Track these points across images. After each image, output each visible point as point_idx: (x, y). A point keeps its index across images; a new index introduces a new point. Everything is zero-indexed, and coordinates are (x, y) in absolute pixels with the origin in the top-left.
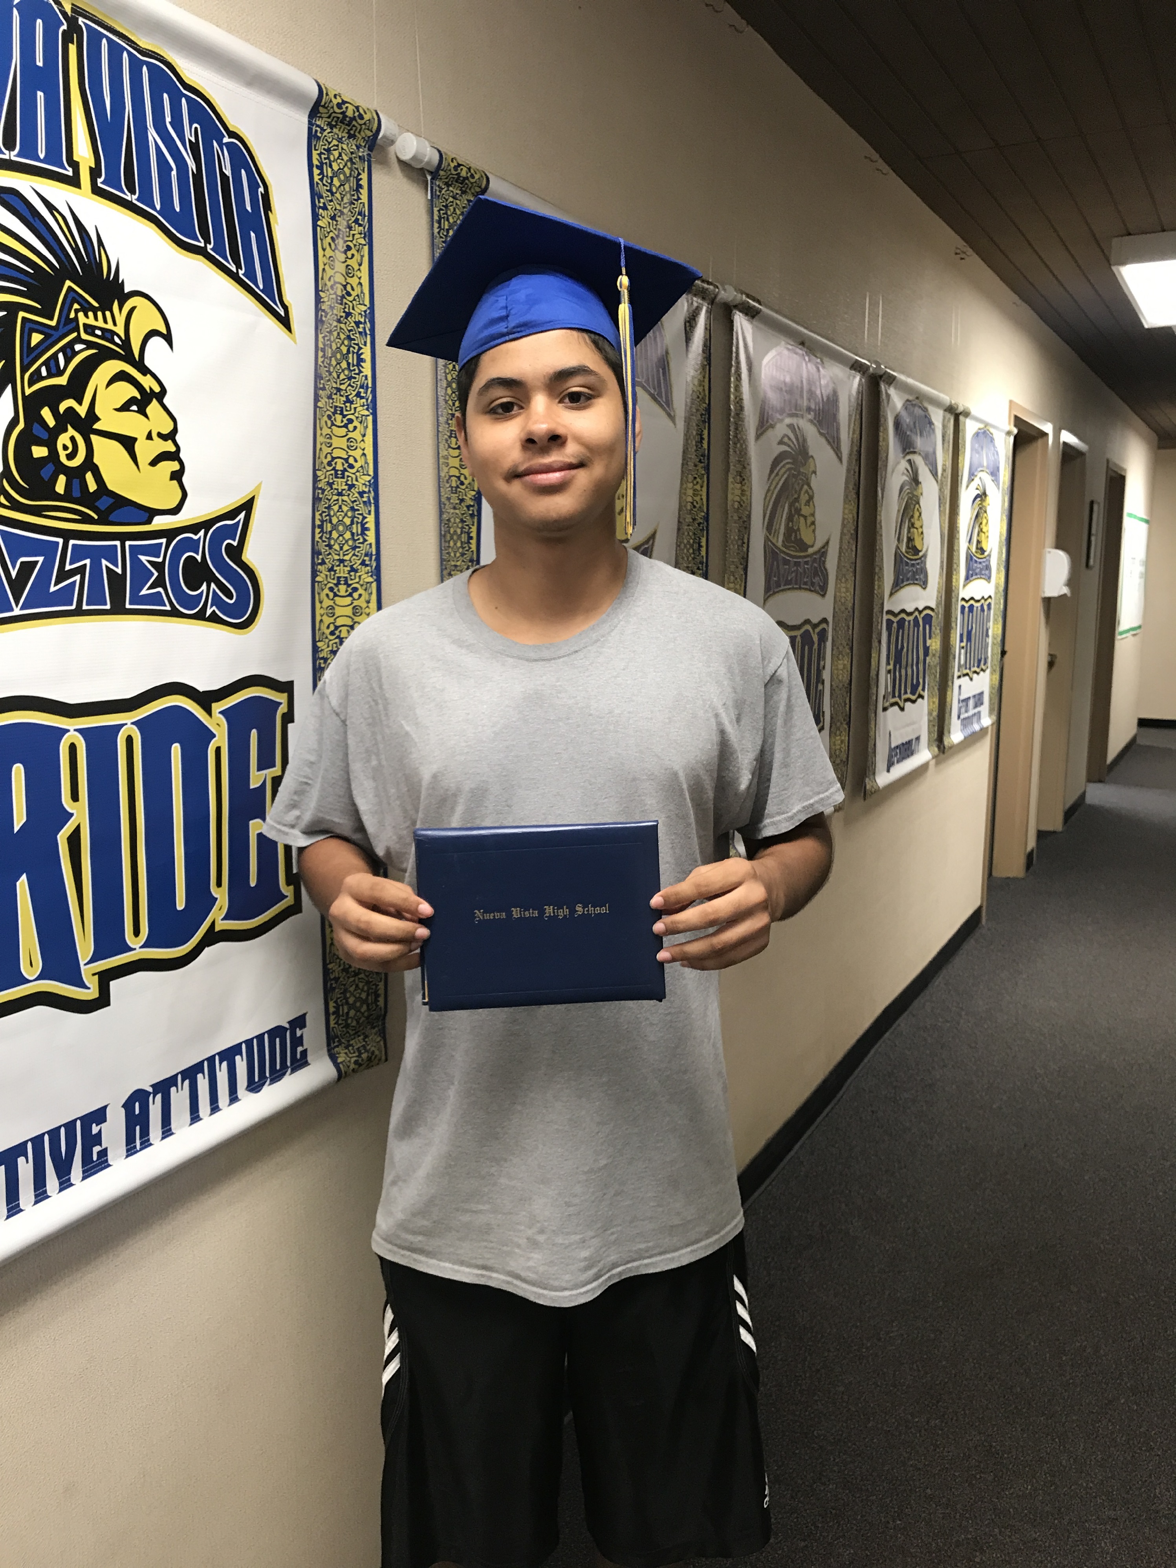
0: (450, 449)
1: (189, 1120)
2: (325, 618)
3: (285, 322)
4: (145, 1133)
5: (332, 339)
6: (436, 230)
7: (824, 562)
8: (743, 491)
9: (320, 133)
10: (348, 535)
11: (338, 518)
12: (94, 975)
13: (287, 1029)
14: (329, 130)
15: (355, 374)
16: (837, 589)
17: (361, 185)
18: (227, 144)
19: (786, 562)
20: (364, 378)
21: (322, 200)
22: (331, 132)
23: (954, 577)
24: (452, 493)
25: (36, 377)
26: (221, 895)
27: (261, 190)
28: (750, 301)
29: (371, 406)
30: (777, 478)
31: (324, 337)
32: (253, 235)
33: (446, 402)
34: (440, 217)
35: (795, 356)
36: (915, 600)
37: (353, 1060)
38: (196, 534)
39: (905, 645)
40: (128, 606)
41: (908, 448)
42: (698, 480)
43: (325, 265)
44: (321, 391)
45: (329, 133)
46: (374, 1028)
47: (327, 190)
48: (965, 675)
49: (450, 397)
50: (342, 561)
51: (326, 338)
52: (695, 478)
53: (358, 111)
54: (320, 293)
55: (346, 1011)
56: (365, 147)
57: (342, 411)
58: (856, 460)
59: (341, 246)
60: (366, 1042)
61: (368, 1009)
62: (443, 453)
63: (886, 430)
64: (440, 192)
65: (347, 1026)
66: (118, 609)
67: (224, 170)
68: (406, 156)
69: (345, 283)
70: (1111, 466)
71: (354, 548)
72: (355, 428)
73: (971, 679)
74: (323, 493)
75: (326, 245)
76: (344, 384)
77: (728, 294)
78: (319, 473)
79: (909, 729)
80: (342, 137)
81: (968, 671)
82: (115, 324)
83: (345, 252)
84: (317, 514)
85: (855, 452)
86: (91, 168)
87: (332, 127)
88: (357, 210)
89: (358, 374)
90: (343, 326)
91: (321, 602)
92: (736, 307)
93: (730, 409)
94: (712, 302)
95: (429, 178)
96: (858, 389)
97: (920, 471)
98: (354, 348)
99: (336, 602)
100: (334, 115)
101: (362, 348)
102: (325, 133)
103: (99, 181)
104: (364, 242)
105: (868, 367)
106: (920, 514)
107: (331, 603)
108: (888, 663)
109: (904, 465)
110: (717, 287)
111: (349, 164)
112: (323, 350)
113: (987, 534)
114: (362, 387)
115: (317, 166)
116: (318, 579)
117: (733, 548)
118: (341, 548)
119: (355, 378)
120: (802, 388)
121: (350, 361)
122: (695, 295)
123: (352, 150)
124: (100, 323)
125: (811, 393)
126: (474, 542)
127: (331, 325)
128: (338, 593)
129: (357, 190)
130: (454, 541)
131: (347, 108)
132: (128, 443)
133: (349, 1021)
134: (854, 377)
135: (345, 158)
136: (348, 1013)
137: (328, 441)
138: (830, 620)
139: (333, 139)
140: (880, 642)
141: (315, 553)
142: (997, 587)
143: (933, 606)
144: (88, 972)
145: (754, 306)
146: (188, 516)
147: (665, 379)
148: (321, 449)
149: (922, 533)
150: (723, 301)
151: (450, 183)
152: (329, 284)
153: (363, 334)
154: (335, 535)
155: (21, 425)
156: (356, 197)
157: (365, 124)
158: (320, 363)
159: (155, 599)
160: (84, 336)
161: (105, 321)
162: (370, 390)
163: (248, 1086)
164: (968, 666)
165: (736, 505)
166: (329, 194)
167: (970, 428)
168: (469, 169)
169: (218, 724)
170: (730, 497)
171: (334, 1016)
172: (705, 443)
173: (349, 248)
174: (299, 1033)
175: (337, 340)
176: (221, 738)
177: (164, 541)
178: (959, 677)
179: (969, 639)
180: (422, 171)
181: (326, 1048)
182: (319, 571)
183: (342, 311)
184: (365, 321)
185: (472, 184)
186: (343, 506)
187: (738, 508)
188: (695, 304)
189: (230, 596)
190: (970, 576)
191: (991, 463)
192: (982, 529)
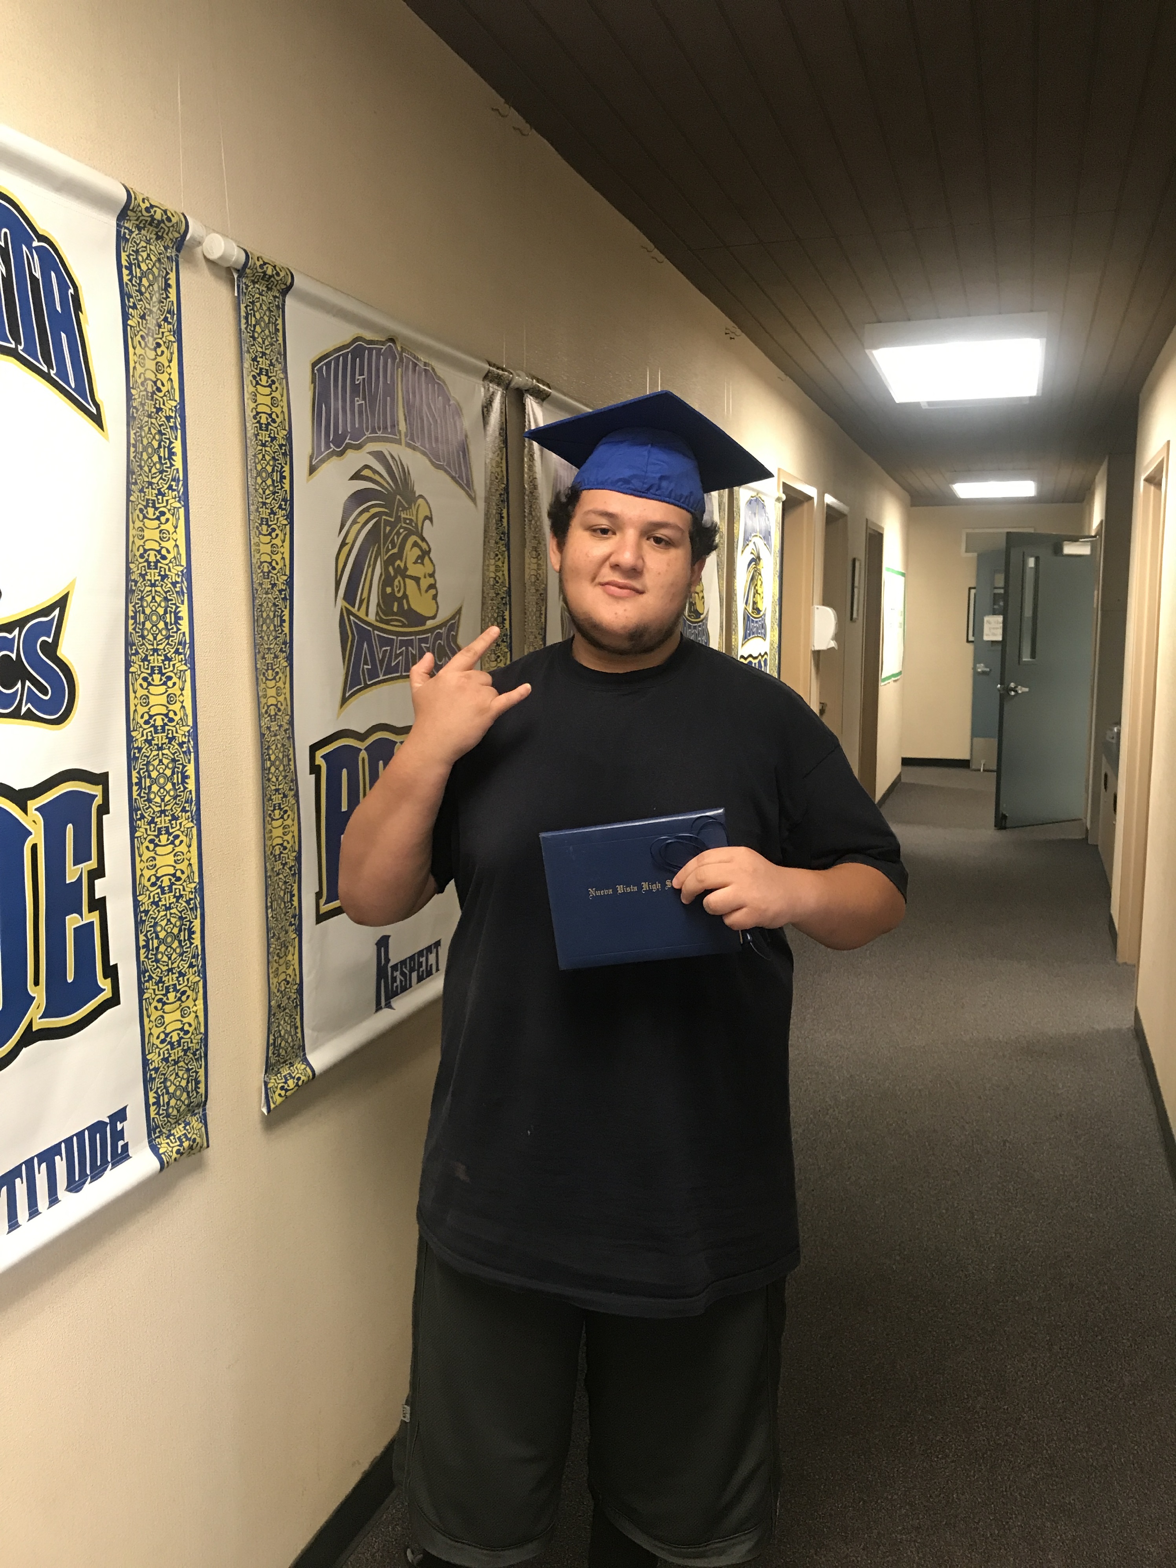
0: (261, 536)
1: (8, 1228)
2: (139, 708)
3: (97, 419)
5: (143, 434)
6: (243, 326)
8: (539, 565)
9: (129, 235)
10: (161, 625)
11: (151, 608)
13: (107, 1124)
14: (137, 232)
15: (167, 467)
17: (169, 284)
18: (36, 248)
20: (175, 471)
21: (131, 300)
22: (139, 234)
23: (733, 634)
24: (265, 578)
26: (39, 994)
27: (71, 291)
28: (541, 386)
29: (182, 498)
31: (135, 434)
32: (63, 335)
33: (256, 490)
34: (247, 314)
37: (175, 1149)
38: (10, 633)
42: (499, 556)
43: (135, 363)
44: (133, 486)
45: (137, 235)
46: (195, 1115)
47: (136, 291)
49: (260, 486)
50: (155, 650)
51: (138, 434)
52: (496, 555)
53: (166, 214)
54: (131, 390)
55: (166, 1100)
56: (173, 247)
57: (154, 503)
59: (151, 343)
60: (187, 1130)
61: (189, 1097)
62: (255, 540)
64: (247, 289)
65: (168, 1116)
67: (34, 273)
68: (214, 255)
69: (155, 380)
70: (870, 524)
71: (168, 638)
72: (168, 520)
74: (135, 585)
75: (136, 343)
76: (155, 477)
77: (520, 380)
78: (132, 566)
80: (150, 239)
83: (155, 350)
84: (130, 606)
87: (139, 229)
88: (166, 308)
89: (170, 468)
90: (154, 421)
91: (135, 692)
92: (527, 391)
93: (524, 488)
94: (507, 387)
95: (236, 276)
98: (165, 442)
99: (151, 691)
101: (173, 443)
102: (134, 235)
104: (173, 339)
107: (145, 692)
110: (511, 373)
111: (157, 264)
112: (135, 446)
113: (761, 595)
114: (173, 480)
115: (126, 266)
116: (132, 669)
117: (532, 618)
118: (155, 638)
119: (167, 472)
121: (162, 455)
122: (491, 381)
123: (160, 251)
126: (286, 625)
127: (142, 421)
128: (152, 682)
129: (166, 290)
130: (267, 625)
131: (155, 212)
133: (170, 1110)
135: (154, 259)
136: (168, 1103)
137: (140, 533)
139: (141, 240)
141: (129, 644)
142: (772, 645)
145: (545, 390)
147: (465, 462)
148: (133, 542)
149: (703, 597)
150: (516, 386)
151: (256, 280)
152: (139, 381)
153: (174, 428)
154: (148, 625)
157: (173, 226)
158: (132, 458)
162: (181, 483)
163: (67, 1187)
165: (533, 579)
166: (138, 293)
167: (744, 496)
168: (274, 267)
169: (34, 821)
170: (527, 571)
171: (155, 1107)
172: (505, 520)
173: (158, 345)
174: (119, 1126)
175: (148, 435)
176: (37, 836)
180: (229, 270)
181: (147, 1140)
182: (133, 662)
183: (153, 406)
184: (176, 416)
185: (277, 281)
186: (156, 597)
187: (535, 582)
188: (491, 390)
189: (45, 693)
190: (748, 635)
191: (763, 529)
192: (757, 591)
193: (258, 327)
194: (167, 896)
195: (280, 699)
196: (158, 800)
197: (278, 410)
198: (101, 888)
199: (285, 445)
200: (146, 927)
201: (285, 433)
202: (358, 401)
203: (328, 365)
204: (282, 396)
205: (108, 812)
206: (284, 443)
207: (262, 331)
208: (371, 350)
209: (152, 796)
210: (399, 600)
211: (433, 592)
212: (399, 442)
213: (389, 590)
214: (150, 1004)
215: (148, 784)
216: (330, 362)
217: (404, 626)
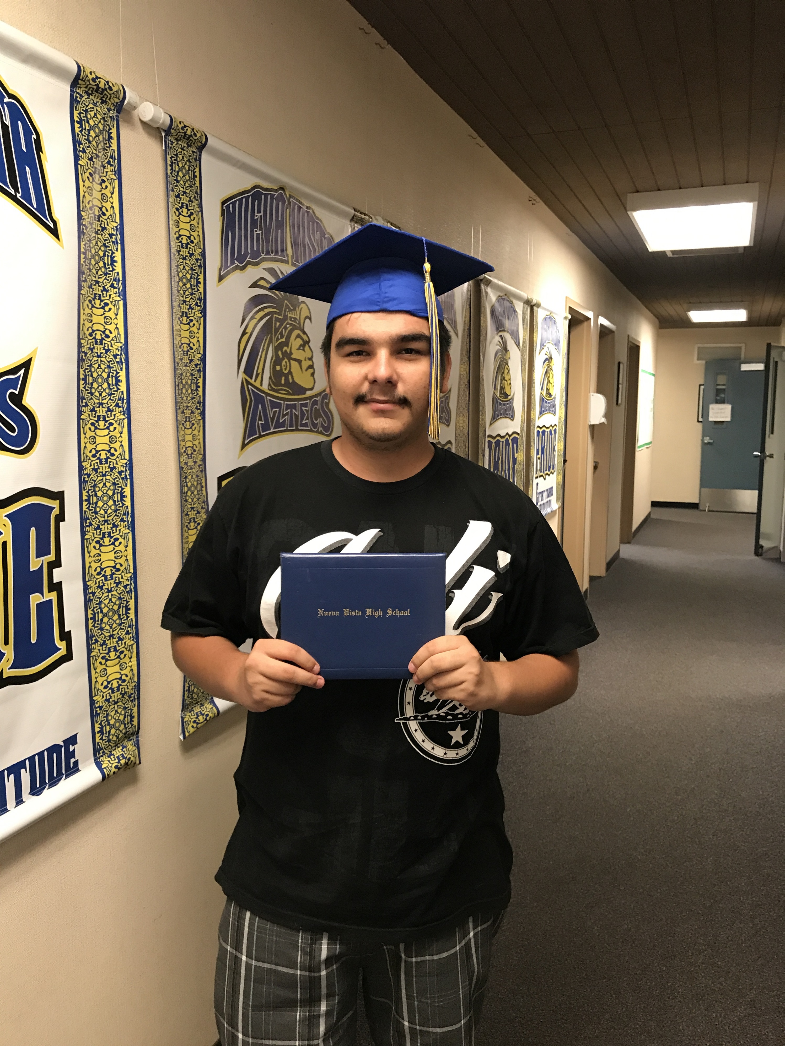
0: (181, 325)
2: (88, 445)
3: (55, 232)
5: (91, 245)
6: (169, 172)
7: (448, 403)
9: (80, 98)
10: (105, 385)
11: (98, 373)
13: (62, 746)
15: (109, 271)
16: (457, 421)
17: (112, 137)
18: (7, 103)
20: (116, 274)
21: (81, 146)
22: (88, 98)
23: (532, 412)
24: (184, 355)
26: (9, 651)
27: (34, 136)
29: (122, 293)
31: (85, 245)
32: (28, 169)
33: (179, 291)
34: (172, 163)
36: (507, 427)
37: (114, 765)
39: (500, 457)
41: (500, 327)
43: (85, 193)
44: (83, 283)
45: (86, 99)
46: (130, 740)
47: (85, 139)
48: (540, 476)
49: (181, 288)
50: (101, 404)
51: (87, 245)
53: (108, 84)
54: (82, 212)
55: (108, 730)
56: (114, 110)
57: (100, 297)
58: (467, 335)
59: (97, 179)
60: (124, 751)
61: (125, 728)
62: (177, 327)
63: (485, 315)
64: (172, 145)
65: (109, 741)
67: (5, 121)
68: (147, 118)
69: (101, 206)
70: (630, 339)
71: (110, 395)
72: (110, 309)
73: (545, 479)
74: (85, 356)
75: (85, 178)
76: (101, 278)
78: (82, 341)
80: (97, 102)
81: (542, 474)
83: (101, 184)
84: (81, 371)
85: (466, 330)
87: (89, 94)
88: (109, 154)
89: (112, 271)
90: (100, 236)
91: (85, 434)
95: (163, 134)
96: (468, 288)
97: (508, 343)
98: (109, 252)
99: (97, 434)
101: (114, 253)
102: (84, 99)
104: (114, 178)
106: (509, 371)
107: (93, 434)
109: (497, 338)
110: (371, 218)
111: (102, 121)
112: (85, 253)
113: (553, 384)
114: (115, 280)
115: (77, 122)
116: (82, 417)
118: (100, 395)
119: (109, 274)
121: (106, 262)
122: (356, 223)
123: (104, 112)
126: (201, 390)
127: (90, 236)
128: (98, 427)
129: (109, 140)
130: (186, 389)
131: (100, 82)
133: (111, 737)
135: (99, 117)
136: (110, 731)
137: (89, 318)
138: (453, 441)
139: (89, 103)
140: (484, 456)
141: (80, 398)
142: (560, 419)
143: (519, 432)
148: (84, 324)
149: (510, 384)
151: (179, 139)
152: (88, 206)
153: (115, 243)
154: (95, 385)
156: (108, 145)
157: (113, 93)
158: (82, 262)
162: (121, 282)
163: (31, 792)
164: (542, 471)
166: (87, 142)
167: (540, 314)
168: (193, 129)
169: (4, 525)
171: (100, 734)
173: (103, 181)
174: (71, 748)
175: (96, 247)
176: (7, 535)
178: (537, 478)
179: (543, 453)
180: (158, 129)
181: (93, 758)
182: (83, 412)
183: (99, 226)
184: (116, 233)
185: (195, 140)
186: (101, 365)
189: (13, 430)
190: (542, 412)
191: (555, 338)
192: (549, 381)
193: (180, 173)
194: (109, 582)
195: (195, 443)
196: (102, 512)
197: (195, 234)
198: (58, 575)
199: (200, 260)
200: (94, 604)
201: (200, 251)
202: (256, 231)
203: (234, 204)
204: (198, 224)
205: (64, 520)
206: (200, 258)
207: (184, 176)
208: (266, 195)
209: (98, 509)
210: (286, 376)
211: (311, 371)
212: (286, 262)
213: (278, 368)
214: (96, 660)
215: (95, 501)
216: (236, 201)
217: (289, 394)
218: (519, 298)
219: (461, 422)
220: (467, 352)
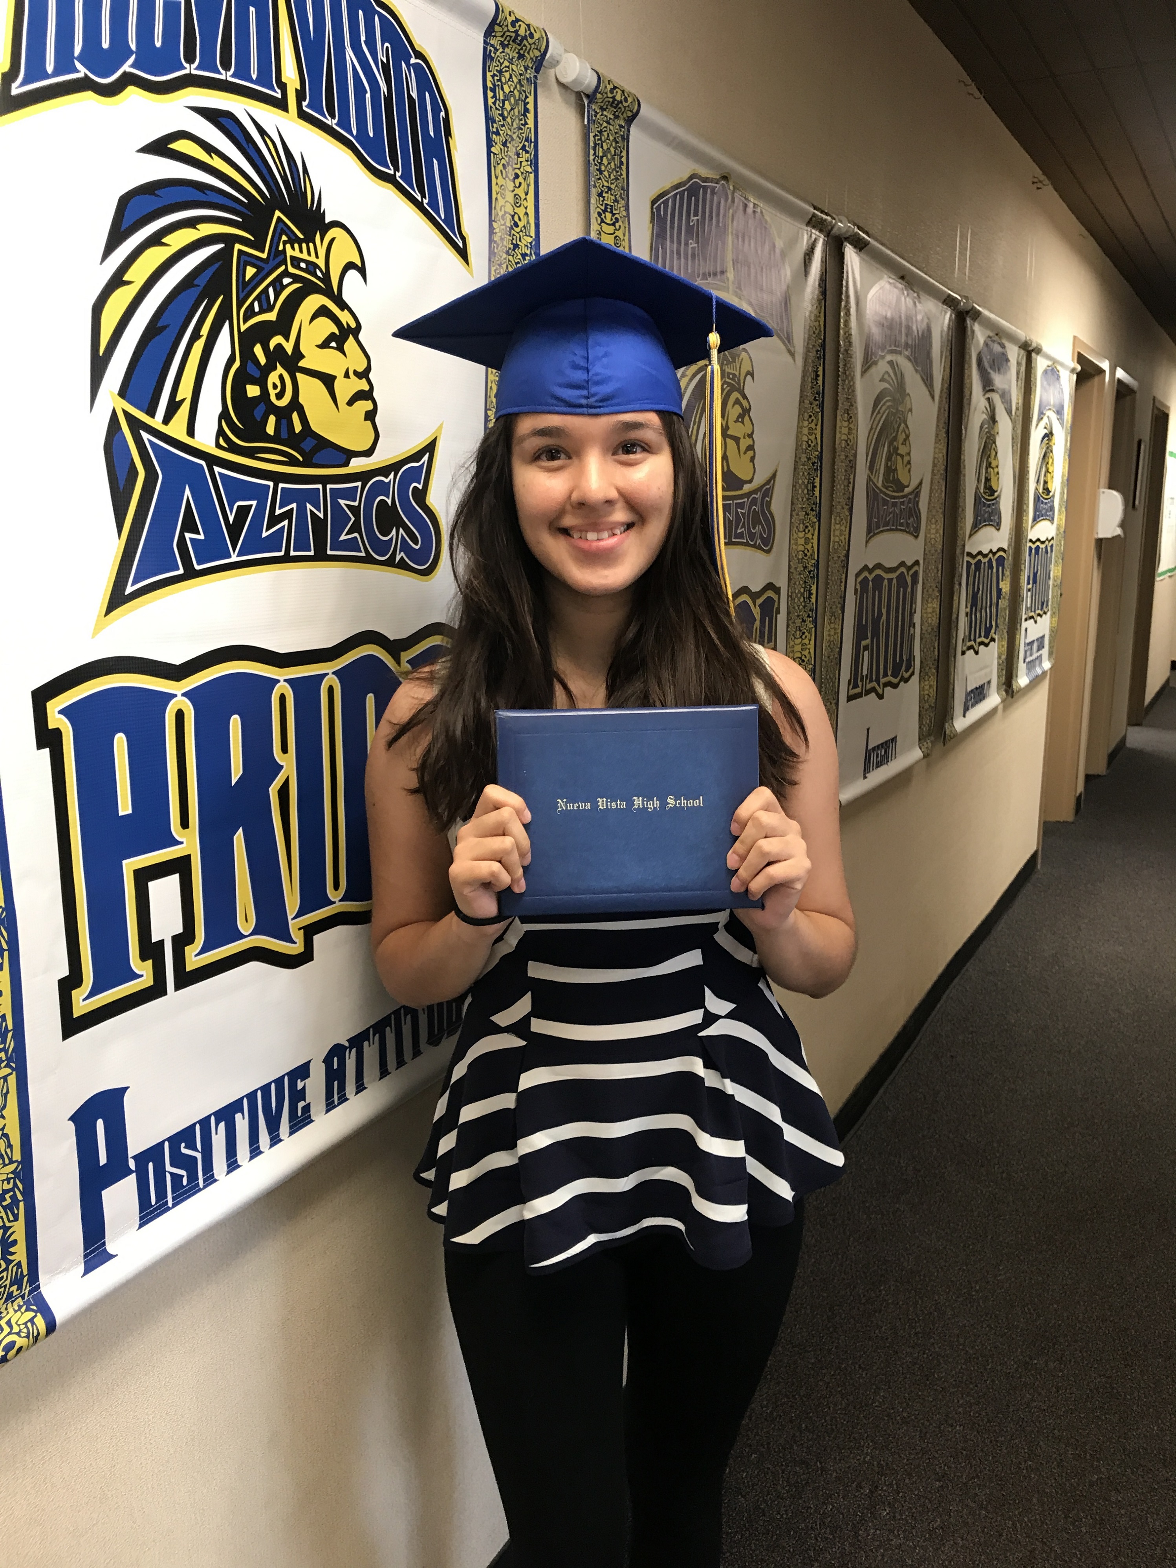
1: (379, 1074)
3: (463, 253)
4: (342, 1088)
6: (592, 158)
7: (917, 503)
8: (850, 429)
9: (494, 53)
12: (300, 929)
14: (501, 50)
16: (928, 531)
17: (528, 109)
18: (416, 65)
19: (885, 502)
21: (495, 125)
22: (503, 52)
23: (1024, 518)
25: (250, 313)
27: (443, 114)
28: (862, 234)
30: (879, 416)
32: (435, 162)
34: (595, 144)
35: (895, 290)
36: (991, 541)
38: (387, 477)
39: (981, 586)
40: (329, 552)
41: (988, 386)
42: (813, 418)
43: (497, 194)
45: (501, 53)
47: (499, 114)
48: (1030, 618)
52: (810, 416)
53: (529, 29)
54: (493, 223)
56: (532, 68)
58: (946, 398)
59: (511, 174)
63: (970, 367)
64: (596, 117)
66: (321, 556)
67: (411, 93)
68: (567, 79)
69: (513, 213)
70: (1157, 404)
73: (1036, 622)
75: (498, 172)
77: (842, 225)
79: (983, 672)
80: (513, 58)
81: (1033, 614)
82: (317, 257)
83: (514, 181)
85: (945, 390)
86: (296, 90)
87: (504, 46)
88: (525, 135)
90: (510, 258)
92: (847, 239)
93: (839, 344)
94: (828, 234)
95: (586, 102)
96: (949, 325)
97: (997, 411)
100: (507, 34)
102: (498, 53)
103: (305, 104)
104: (530, 170)
105: (958, 302)
106: (996, 453)
108: (966, 607)
109: (984, 403)
110: (833, 218)
111: (518, 86)
113: (1052, 474)
115: (491, 89)
117: (839, 487)
120: (901, 324)
122: (814, 227)
123: (521, 72)
124: (304, 256)
125: (908, 328)
127: (501, 257)
129: (525, 115)
131: (520, 26)
132: (328, 380)
134: (946, 313)
135: (515, 80)
138: (921, 562)
139: (505, 59)
140: (960, 584)
142: (1058, 529)
143: (1006, 548)
144: (295, 926)
145: (864, 238)
146: (382, 457)
147: (787, 315)
149: (998, 473)
150: (838, 234)
151: (605, 107)
152: (501, 214)
155: (237, 364)
156: (523, 122)
157: (534, 43)
159: (352, 545)
160: (291, 270)
161: (309, 254)
163: (429, 1039)
164: (1033, 609)
165: (843, 444)
166: (501, 118)
167: (1041, 364)
168: (623, 91)
170: (839, 435)
172: (820, 378)
173: (517, 176)
177: (359, 484)
178: (1026, 620)
179: (1035, 582)
180: (579, 95)
183: (511, 242)
184: (531, 254)
185: (625, 107)
187: (845, 447)
188: (814, 236)
189: (416, 541)
190: (1037, 516)
191: (1057, 402)
192: (1048, 469)
193: (605, 158)
202: (691, 244)
203: (666, 203)
204: (624, 235)
207: (609, 163)
208: (705, 188)
211: (750, 453)
216: (668, 199)
218: (1012, 338)
219: (933, 531)
220: (945, 423)
